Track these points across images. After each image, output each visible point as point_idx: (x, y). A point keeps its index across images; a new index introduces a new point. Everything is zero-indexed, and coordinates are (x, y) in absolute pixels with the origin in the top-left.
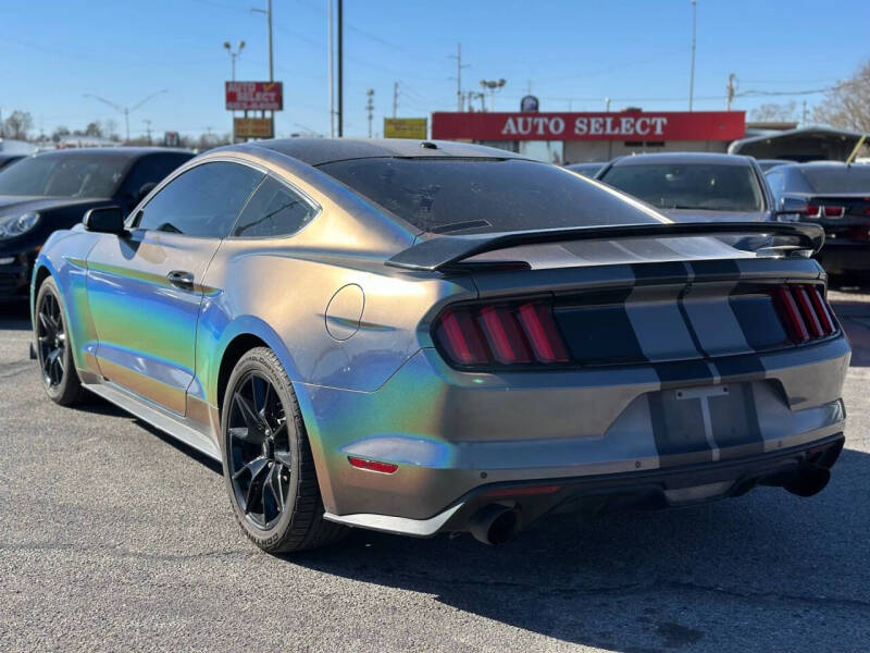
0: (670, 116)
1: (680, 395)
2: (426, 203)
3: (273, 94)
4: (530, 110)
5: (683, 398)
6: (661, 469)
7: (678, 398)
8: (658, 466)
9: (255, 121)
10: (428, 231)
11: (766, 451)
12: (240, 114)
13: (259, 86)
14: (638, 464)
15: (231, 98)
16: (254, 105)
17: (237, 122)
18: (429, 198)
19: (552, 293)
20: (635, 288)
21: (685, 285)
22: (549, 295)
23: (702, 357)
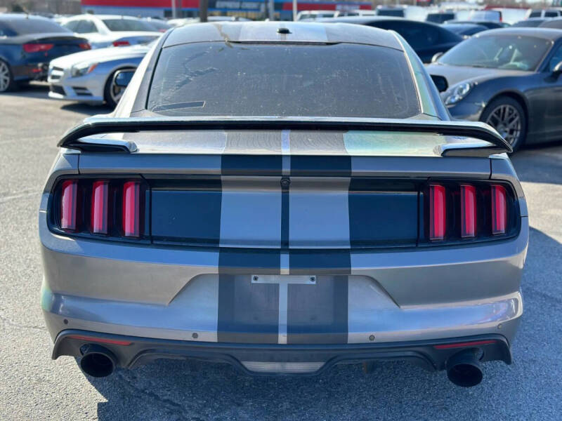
1: (256, 279)
5: (258, 282)
6: (218, 343)
7: (253, 281)
8: (216, 341)
11: (348, 342)
14: (195, 335)
19: (140, 174)
20: (223, 178)
21: (281, 177)
22: (139, 177)
23: (279, 247)
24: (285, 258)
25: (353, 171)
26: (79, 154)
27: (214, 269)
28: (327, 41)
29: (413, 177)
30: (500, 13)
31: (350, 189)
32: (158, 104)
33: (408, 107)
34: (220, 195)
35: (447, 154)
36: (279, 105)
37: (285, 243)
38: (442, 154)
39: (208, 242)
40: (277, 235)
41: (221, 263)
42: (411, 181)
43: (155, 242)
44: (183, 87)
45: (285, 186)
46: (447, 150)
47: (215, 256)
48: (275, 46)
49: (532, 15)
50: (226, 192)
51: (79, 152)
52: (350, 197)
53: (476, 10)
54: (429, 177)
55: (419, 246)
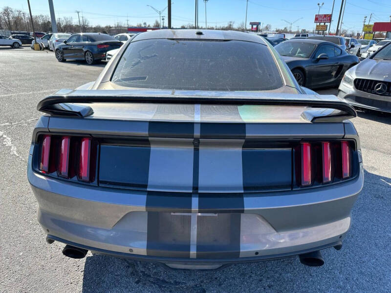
3: (329, 18)
6: (147, 256)
8: (146, 254)
9: (322, 26)
12: (318, 24)
13: (325, 16)
14: (131, 250)
15: (316, 19)
16: (323, 21)
17: (317, 26)
19: (90, 134)
20: (150, 138)
21: (193, 139)
22: (89, 136)
23: (191, 191)
24: (195, 201)
25: (247, 135)
26: (49, 117)
27: (143, 208)
28: (224, 39)
29: (291, 139)
30: (284, 35)
31: (243, 147)
32: (118, 78)
33: (276, 81)
34: (149, 151)
35: (316, 121)
36: (194, 79)
37: (196, 188)
38: (312, 121)
39: (138, 186)
40: (190, 182)
41: (148, 204)
42: (289, 141)
43: (100, 185)
44: (136, 66)
45: (196, 145)
46: (315, 118)
47: (143, 198)
48: (193, 42)
49: (296, 36)
50: (153, 148)
51: (50, 115)
52: (243, 153)
53: (275, 34)
54: (303, 139)
55: (294, 189)
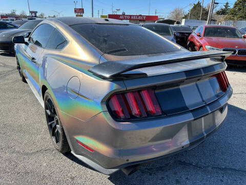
0: (147, 16)
2: (105, 41)
3: (82, 11)
4: (124, 15)
9: (80, 15)
10: (105, 53)
12: (77, 14)
13: (80, 9)
14: (183, 147)
15: (75, 11)
16: (79, 12)
18: (106, 39)
24: (208, 108)
32: (106, 51)
43: (168, 115)
